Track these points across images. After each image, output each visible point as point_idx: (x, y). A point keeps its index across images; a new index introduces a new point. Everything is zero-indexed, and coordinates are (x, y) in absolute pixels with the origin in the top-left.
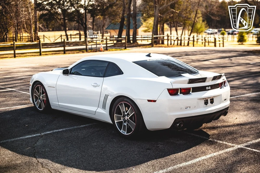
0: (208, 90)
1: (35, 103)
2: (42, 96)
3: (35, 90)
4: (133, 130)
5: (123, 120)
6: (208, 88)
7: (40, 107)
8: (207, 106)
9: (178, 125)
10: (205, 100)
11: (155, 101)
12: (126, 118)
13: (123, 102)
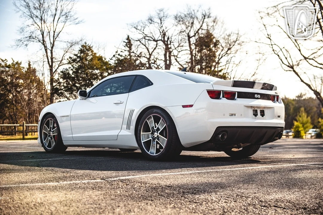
0: (258, 98)
1: (44, 142)
2: (53, 131)
3: (45, 125)
4: (164, 148)
5: (152, 137)
6: (257, 97)
7: (49, 146)
8: (256, 117)
9: (220, 136)
10: (253, 110)
11: (191, 106)
12: (156, 135)
13: (151, 116)
